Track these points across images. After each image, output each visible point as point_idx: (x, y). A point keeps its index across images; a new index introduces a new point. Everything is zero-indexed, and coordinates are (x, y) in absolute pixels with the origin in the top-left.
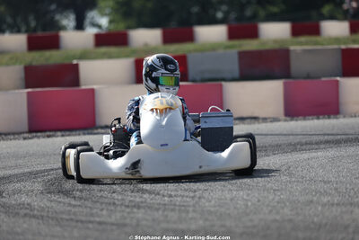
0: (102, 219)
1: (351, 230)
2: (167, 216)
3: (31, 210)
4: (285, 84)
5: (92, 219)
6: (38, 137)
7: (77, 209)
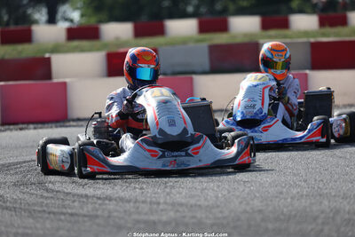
0: (74, 211)
1: (320, 221)
2: (138, 208)
3: (4, 202)
5: (64, 210)
6: (11, 130)
7: (49, 201)
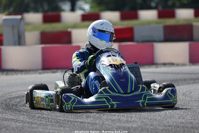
4: (190, 45)
5: (77, 120)
